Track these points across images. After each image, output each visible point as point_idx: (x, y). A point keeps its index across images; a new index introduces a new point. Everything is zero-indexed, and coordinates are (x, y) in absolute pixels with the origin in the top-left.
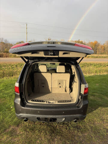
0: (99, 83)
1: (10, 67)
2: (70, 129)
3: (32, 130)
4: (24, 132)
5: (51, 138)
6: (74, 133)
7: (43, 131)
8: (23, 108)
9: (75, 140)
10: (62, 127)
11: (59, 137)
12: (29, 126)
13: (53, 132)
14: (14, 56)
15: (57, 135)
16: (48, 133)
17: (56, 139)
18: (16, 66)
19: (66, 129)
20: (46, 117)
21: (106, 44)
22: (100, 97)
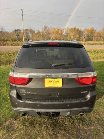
0: (98, 69)
1: (7, 55)
2: (74, 122)
3: (32, 123)
4: (22, 126)
5: (54, 134)
6: (79, 126)
7: (44, 125)
8: (20, 101)
9: (81, 135)
10: (65, 119)
11: (63, 132)
12: (28, 119)
13: (56, 126)
14: (11, 44)
15: (60, 129)
16: (50, 128)
17: (59, 135)
18: (14, 54)
19: (70, 122)
20: (47, 112)
21: (102, 31)
22: (102, 84)
